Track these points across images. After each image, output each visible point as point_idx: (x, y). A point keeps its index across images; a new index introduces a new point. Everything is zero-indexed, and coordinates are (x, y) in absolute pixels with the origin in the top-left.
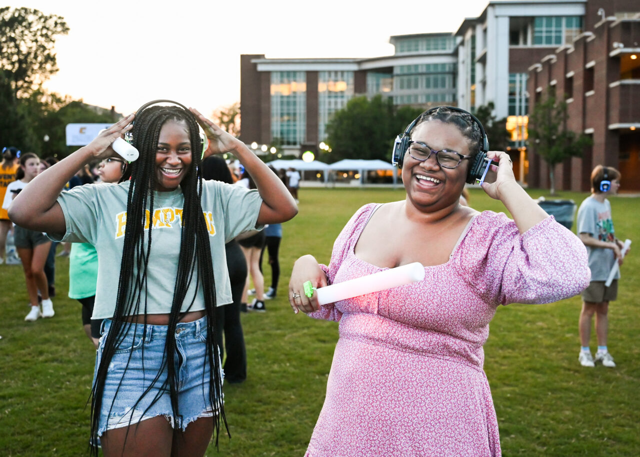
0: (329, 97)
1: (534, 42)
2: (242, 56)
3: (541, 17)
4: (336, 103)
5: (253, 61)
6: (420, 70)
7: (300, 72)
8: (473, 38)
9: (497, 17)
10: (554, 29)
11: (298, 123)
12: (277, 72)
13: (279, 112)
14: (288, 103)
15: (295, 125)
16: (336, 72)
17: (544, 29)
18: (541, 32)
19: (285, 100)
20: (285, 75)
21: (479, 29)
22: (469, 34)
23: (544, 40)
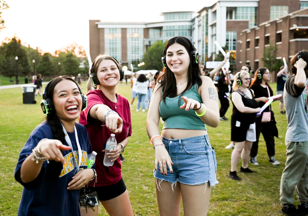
0: (132, 40)
1: (235, 18)
2: (90, 21)
3: (239, 7)
4: (135, 43)
5: (96, 23)
6: (176, 28)
7: (118, 28)
8: (207, 15)
9: (221, 7)
10: (245, 12)
11: (117, 52)
12: (107, 28)
13: (109, 47)
14: (113, 43)
15: (116, 54)
16: (135, 29)
17: (241, 12)
18: (239, 14)
19: (111, 41)
20: (111, 30)
21: (210, 11)
22: (204, 13)
23: (241, 17)
